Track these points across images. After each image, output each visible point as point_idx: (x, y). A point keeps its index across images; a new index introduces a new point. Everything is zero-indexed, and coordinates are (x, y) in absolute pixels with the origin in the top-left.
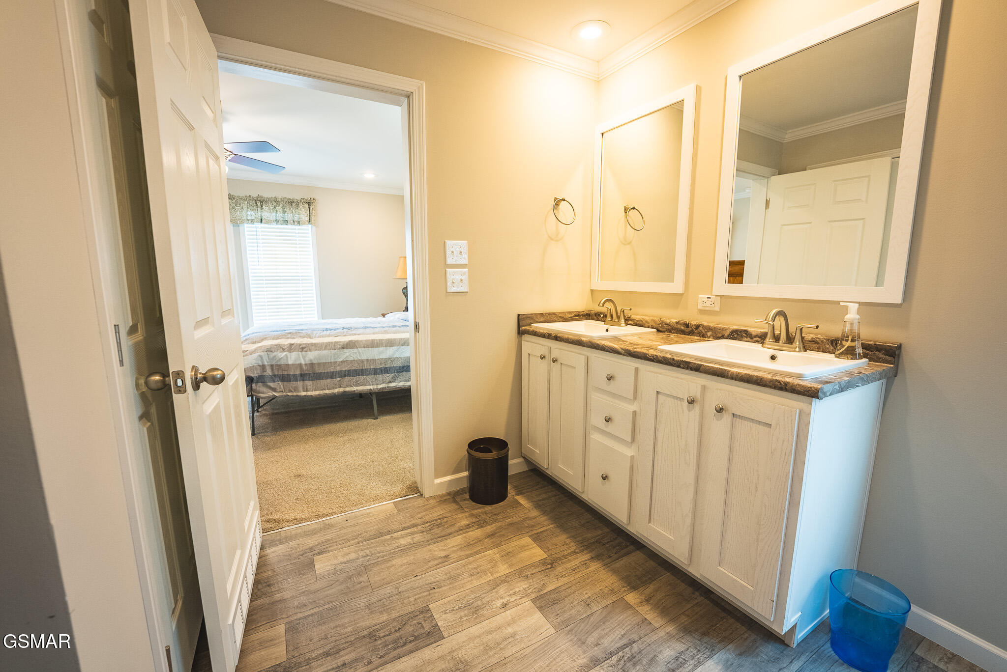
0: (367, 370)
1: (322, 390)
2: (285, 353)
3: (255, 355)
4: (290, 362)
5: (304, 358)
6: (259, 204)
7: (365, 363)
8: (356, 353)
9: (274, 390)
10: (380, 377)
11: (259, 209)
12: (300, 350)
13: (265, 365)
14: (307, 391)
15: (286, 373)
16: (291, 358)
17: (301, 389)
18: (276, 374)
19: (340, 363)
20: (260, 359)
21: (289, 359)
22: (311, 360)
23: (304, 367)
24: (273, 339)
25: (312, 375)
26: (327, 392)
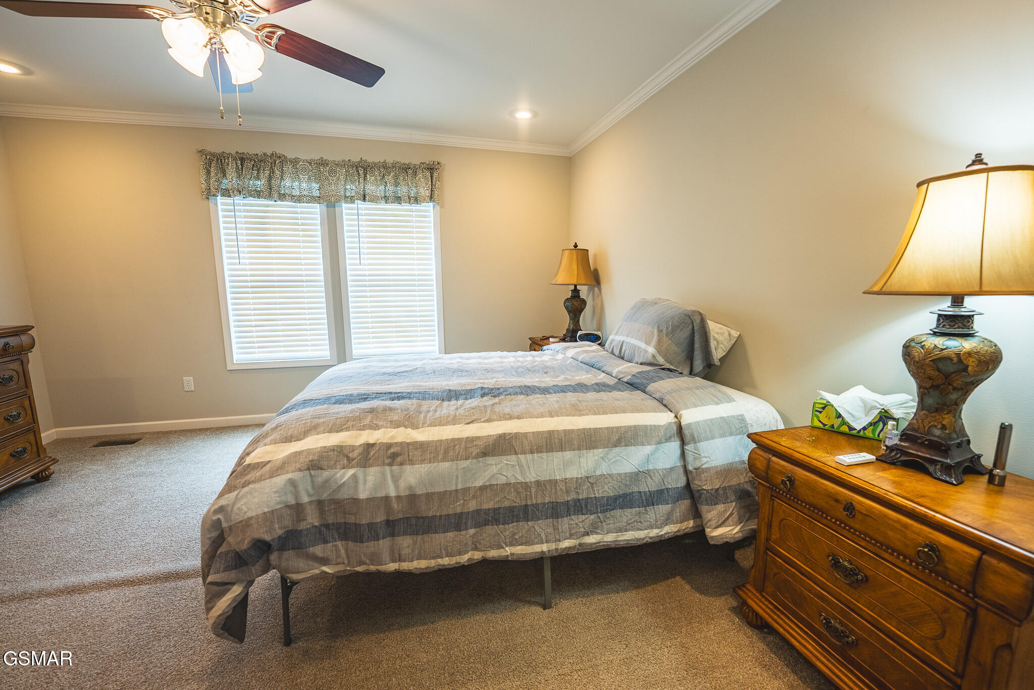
0: (536, 506)
1: (434, 558)
2: (351, 472)
3: (280, 480)
4: (363, 495)
5: (396, 480)
6: (361, 172)
7: (533, 490)
8: (513, 466)
9: (325, 561)
10: (565, 523)
11: (361, 179)
12: (387, 461)
13: (302, 505)
14: (400, 560)
15: (351, 519)
16: (365, 481)
17: (386, 556)
18: (330, 522)
19: (476, 492)
20: (291, 489)
21: (361, 486)
22: (410, 488)
23: (395, 506)
24: (330, 431)
25: (413, 521)
26: (446, 561)
